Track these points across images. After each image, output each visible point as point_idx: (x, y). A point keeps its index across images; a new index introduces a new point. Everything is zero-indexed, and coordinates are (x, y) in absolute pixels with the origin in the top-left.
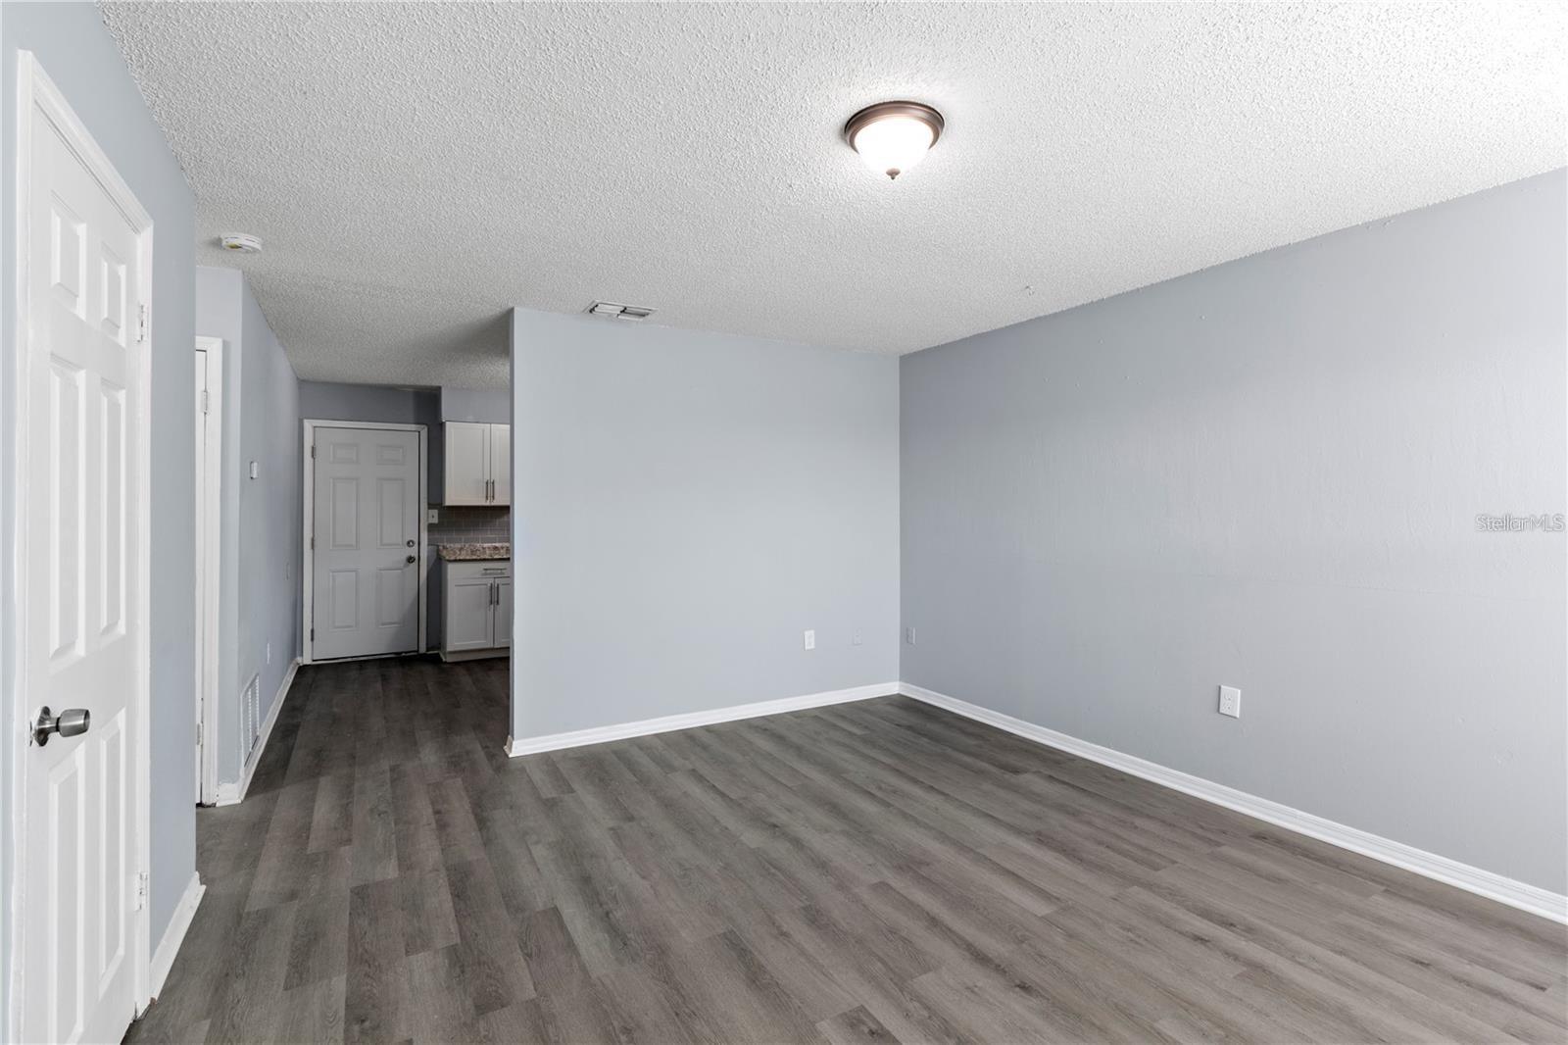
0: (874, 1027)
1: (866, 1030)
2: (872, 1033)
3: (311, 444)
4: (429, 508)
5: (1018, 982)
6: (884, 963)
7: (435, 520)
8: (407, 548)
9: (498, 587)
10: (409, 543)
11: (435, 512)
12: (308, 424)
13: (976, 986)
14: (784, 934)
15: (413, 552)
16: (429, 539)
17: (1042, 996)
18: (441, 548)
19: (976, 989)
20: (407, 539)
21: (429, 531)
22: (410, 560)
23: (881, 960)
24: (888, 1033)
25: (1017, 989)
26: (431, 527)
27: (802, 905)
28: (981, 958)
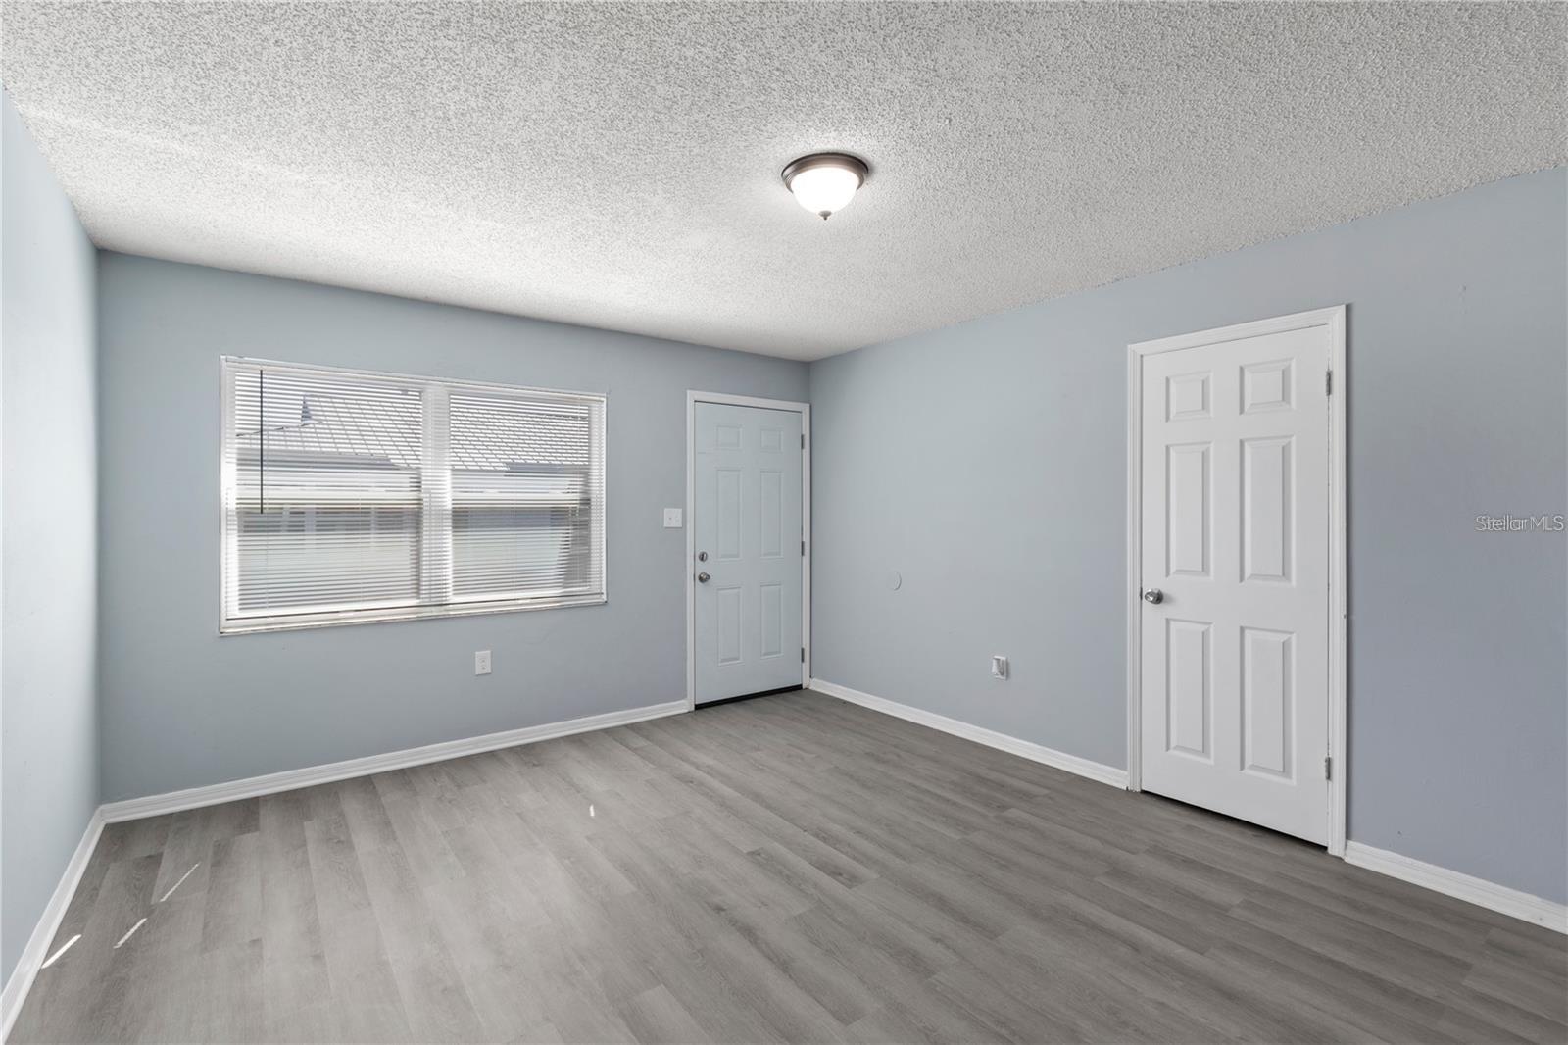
0: (840, 878)
1: (844, 876)
2: (840, 875)
5: (723, 913)
6: (835, 920)
13: (760, 907)
14: (937, 940)
17: (708, 904)
19: (760, 905)
23: (840, 924)
24: (829, 875)
25: (725, 907)
27: (935, 977)
28: (748, 932)
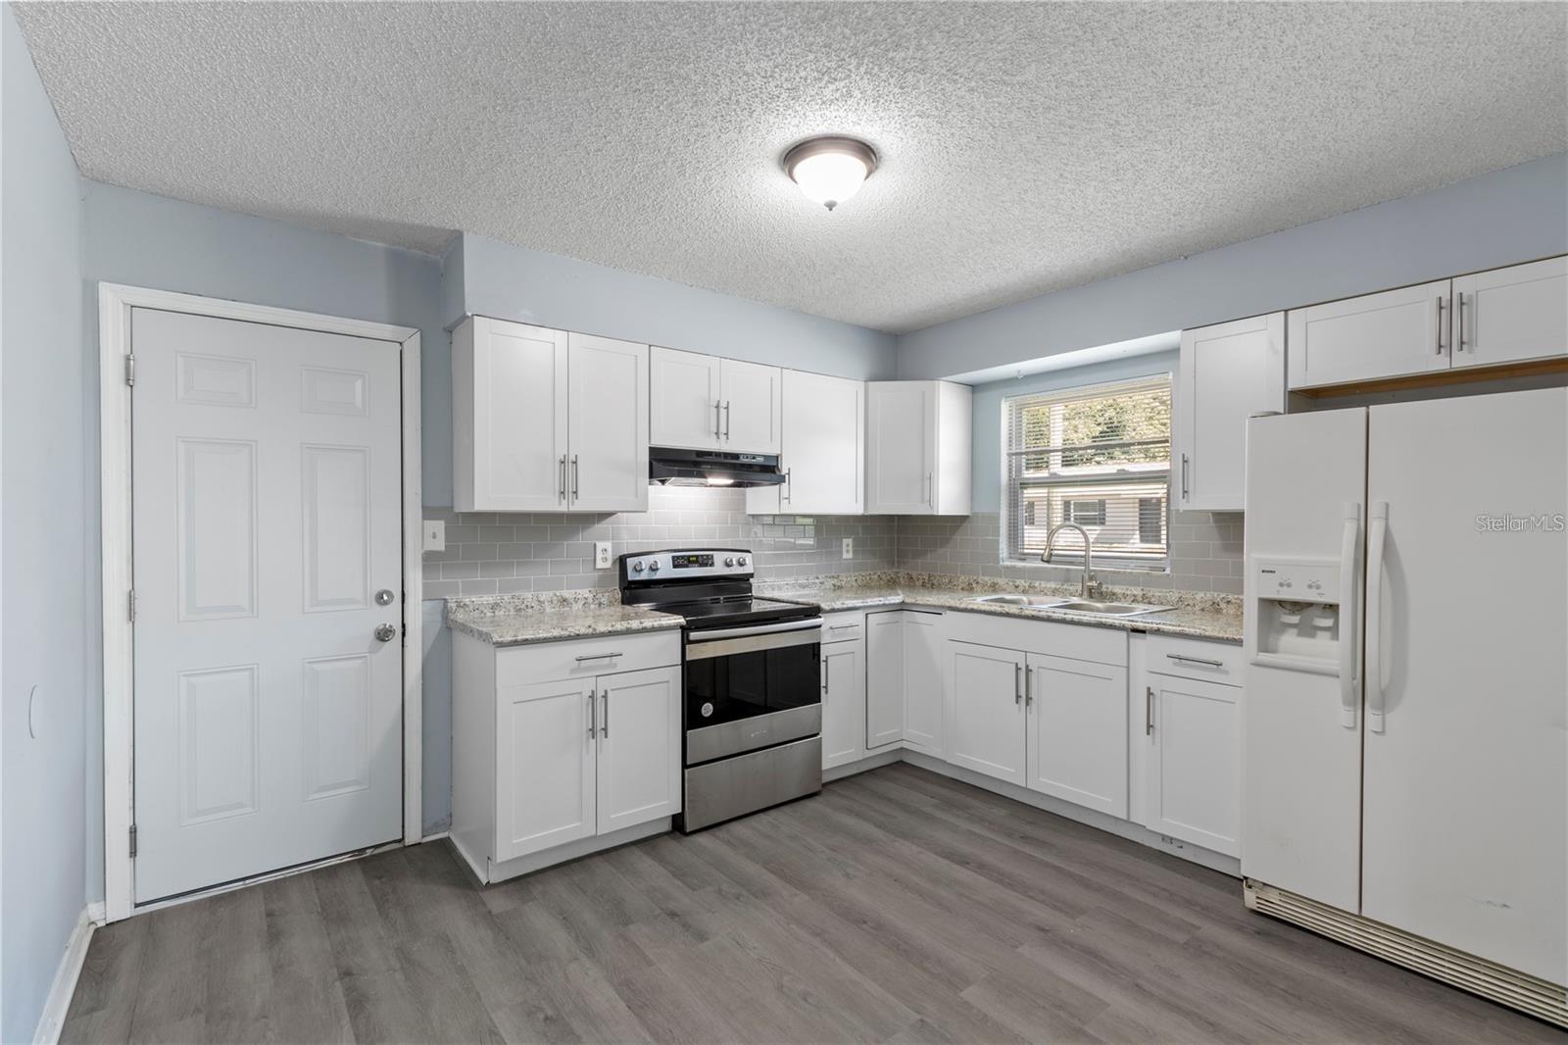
3: (123, 349)
4: (425, 517)
7: (439, 545)
8: (378, 608)
9: (605, 697)
10: (379, 597)
11: (439, 526)
12: (112, 297)
15: (390, 616)
16: (425, 587)
18: (452, 605)
20: (376, 589)
21: (425, 568)
22: (383, 635)
26: (431, 561)
